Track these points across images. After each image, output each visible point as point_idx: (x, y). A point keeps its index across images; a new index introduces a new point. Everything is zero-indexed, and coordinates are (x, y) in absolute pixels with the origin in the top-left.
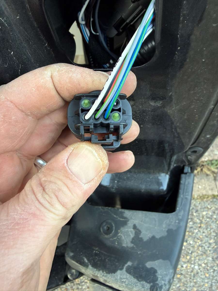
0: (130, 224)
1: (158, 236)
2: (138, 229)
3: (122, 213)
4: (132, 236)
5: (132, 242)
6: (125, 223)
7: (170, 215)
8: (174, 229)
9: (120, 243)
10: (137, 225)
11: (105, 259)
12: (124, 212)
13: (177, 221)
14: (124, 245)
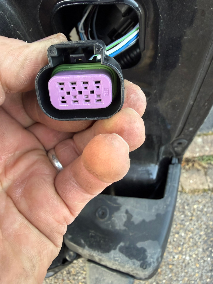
0: (123, 209)
1: (147, 220)
2: (130, 214)
3: (115, 200)
4: (124, 220)
5: (125, 225)
6: (118, 209)
7: (159, 202)
8: (162, 213)
9: (113, 226)
10: (129, 210)
11: (100, 241)
12: (117, 199)
13: (165, 207)
14: (117, 228)
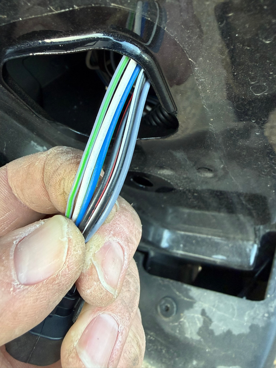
0: (198, 307)
1: (236, 332)
2: (207, 317)
3: (187, 291)
4: (199, 325)
5: (199, 334)
6: (190, 305)
7: (256, 304)
8: (261, 324)
9: (182, 331)
10: (207, 310)
11: (161, 349)
12: (190, 290)
13: (266, 315)
14: (188, 335)
